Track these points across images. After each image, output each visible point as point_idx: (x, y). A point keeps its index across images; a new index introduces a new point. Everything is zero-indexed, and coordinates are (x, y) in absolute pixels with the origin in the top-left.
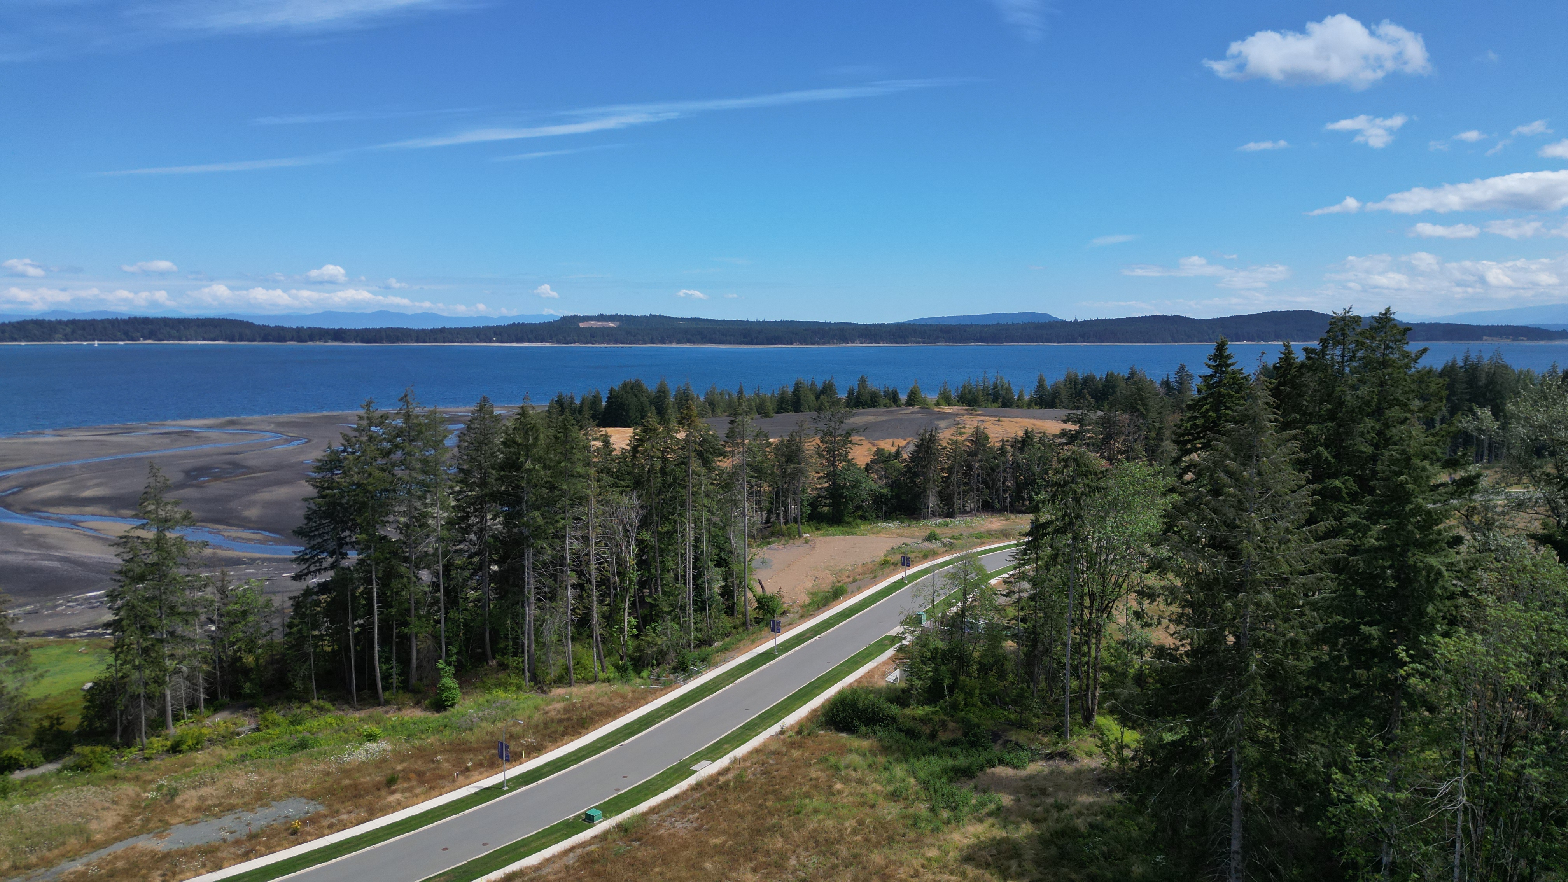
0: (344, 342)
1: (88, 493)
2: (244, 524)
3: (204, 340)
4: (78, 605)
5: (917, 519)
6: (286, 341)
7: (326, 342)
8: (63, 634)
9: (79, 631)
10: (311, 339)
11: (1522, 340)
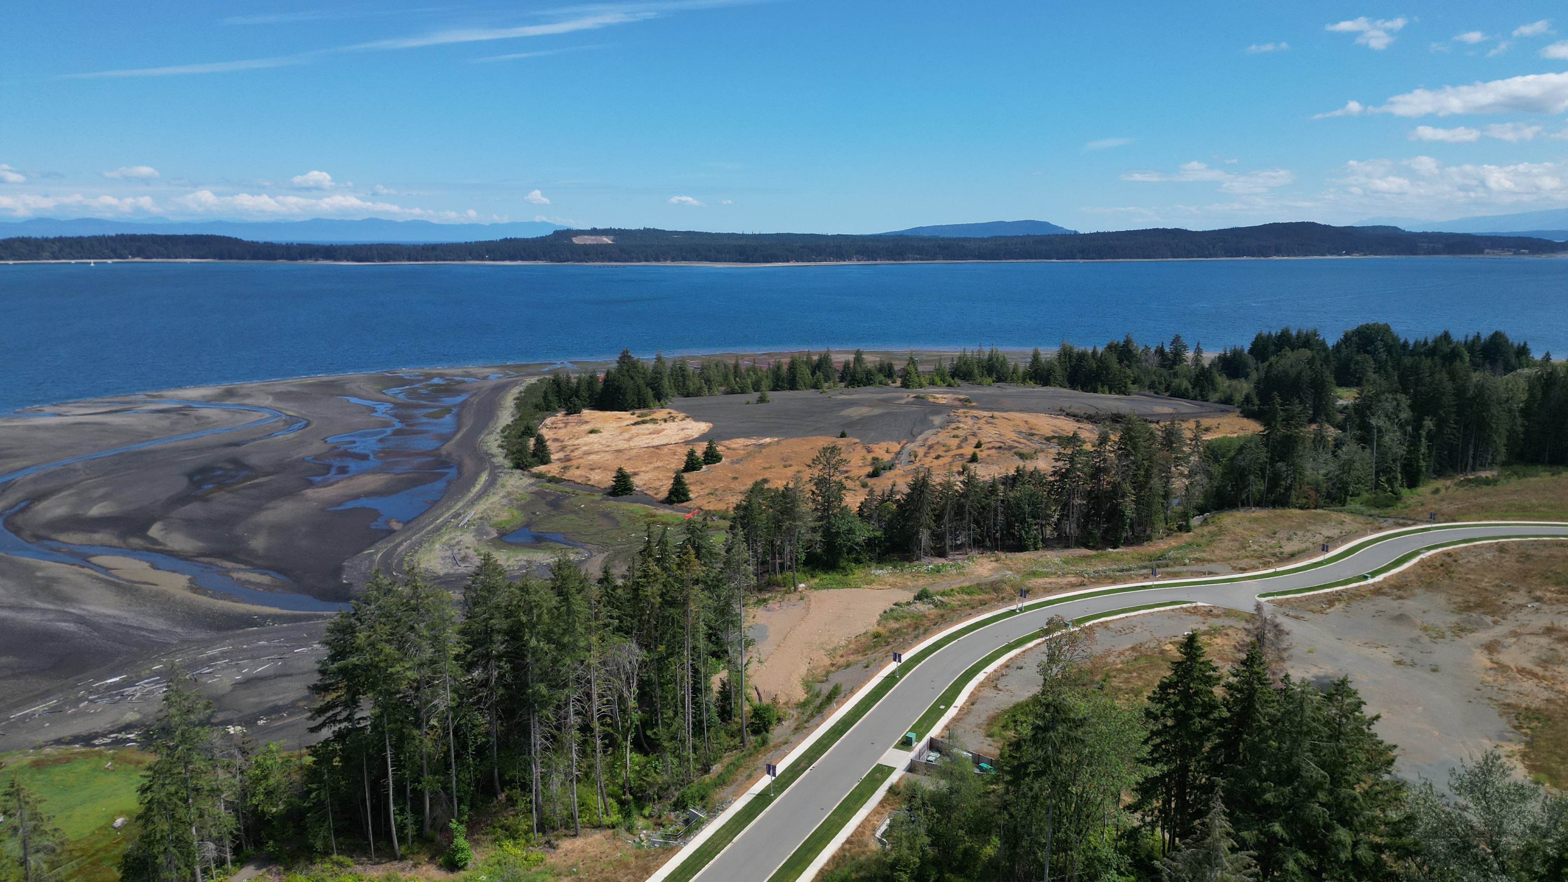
0: (336, 260)
1: (95, 511)
2: (252, 561)
3: (193, 257)
4: (99, 698)
5: (909, 560)
6: (275, 259)
7: (317, 260)
8: (87, 740)
9: (104, 735)
10: (302, 257)
11: (1524, 254)
